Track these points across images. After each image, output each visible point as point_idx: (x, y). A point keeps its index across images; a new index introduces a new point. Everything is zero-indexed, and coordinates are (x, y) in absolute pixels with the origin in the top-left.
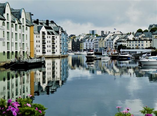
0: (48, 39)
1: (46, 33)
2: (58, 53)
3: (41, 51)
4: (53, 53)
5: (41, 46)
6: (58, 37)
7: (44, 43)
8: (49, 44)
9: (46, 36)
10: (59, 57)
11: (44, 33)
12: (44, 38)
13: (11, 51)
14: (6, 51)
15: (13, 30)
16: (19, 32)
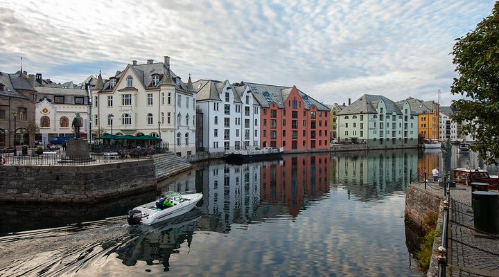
13: (384, 138)
14: (378, 138)
15: (390, 121)
16: (398, 121)
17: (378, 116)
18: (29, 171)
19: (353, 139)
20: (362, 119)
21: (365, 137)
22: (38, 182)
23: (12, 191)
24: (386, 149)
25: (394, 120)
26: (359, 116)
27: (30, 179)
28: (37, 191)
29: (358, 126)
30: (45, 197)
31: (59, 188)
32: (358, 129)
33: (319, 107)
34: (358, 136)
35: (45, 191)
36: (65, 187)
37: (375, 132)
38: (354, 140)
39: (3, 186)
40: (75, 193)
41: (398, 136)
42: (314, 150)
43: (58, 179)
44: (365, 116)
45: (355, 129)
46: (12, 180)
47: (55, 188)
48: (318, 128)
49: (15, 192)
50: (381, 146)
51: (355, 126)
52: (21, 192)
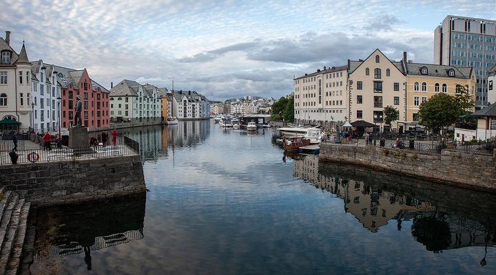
0: (189, 106)
1: (187, 101)
2: (197, 117)
3: (183, 115)
4: (194, 116)
5: (183, 111)
6: (198, 104)
7: (185, 108)
8: (189, 109)
9: (187, 104)
10: (199, 120)
11: (185, 101)
12: (185, 105)
13: (142, 117)
14: (139, 117)
15: (146, 102)
16: (151, 103)
17: (139, 98)
18: (77, 166)
19: (118, 118)
20: (127, 101)
21: (130, 116)
22: (92, 178)
23: (59, 193)
24: (144, 126)
25: (148, 102)
26: (124, 99)
27: (81, 176)
28: (91, 189)
29: (123, 107)
30: (103, 193)
31: (117, 181)
32: (123, 109)
33: (103, 90)
34: (123, 115)
35: (102, 187)
36: (123, 179)
37: (137, 112)
38: (120, 119)
39: (46, 188)
40: (135, 184)
41: (151, 115)
42: (100, 129)
43: (114, 172)
44: (130, 99)
45: (120, 109)
46: (57, 180)
47: (113, 182)
48: (102, 109)
49: (64, 193)
50: (141, 124)
51: (120, 106)
52: (72, 193)
